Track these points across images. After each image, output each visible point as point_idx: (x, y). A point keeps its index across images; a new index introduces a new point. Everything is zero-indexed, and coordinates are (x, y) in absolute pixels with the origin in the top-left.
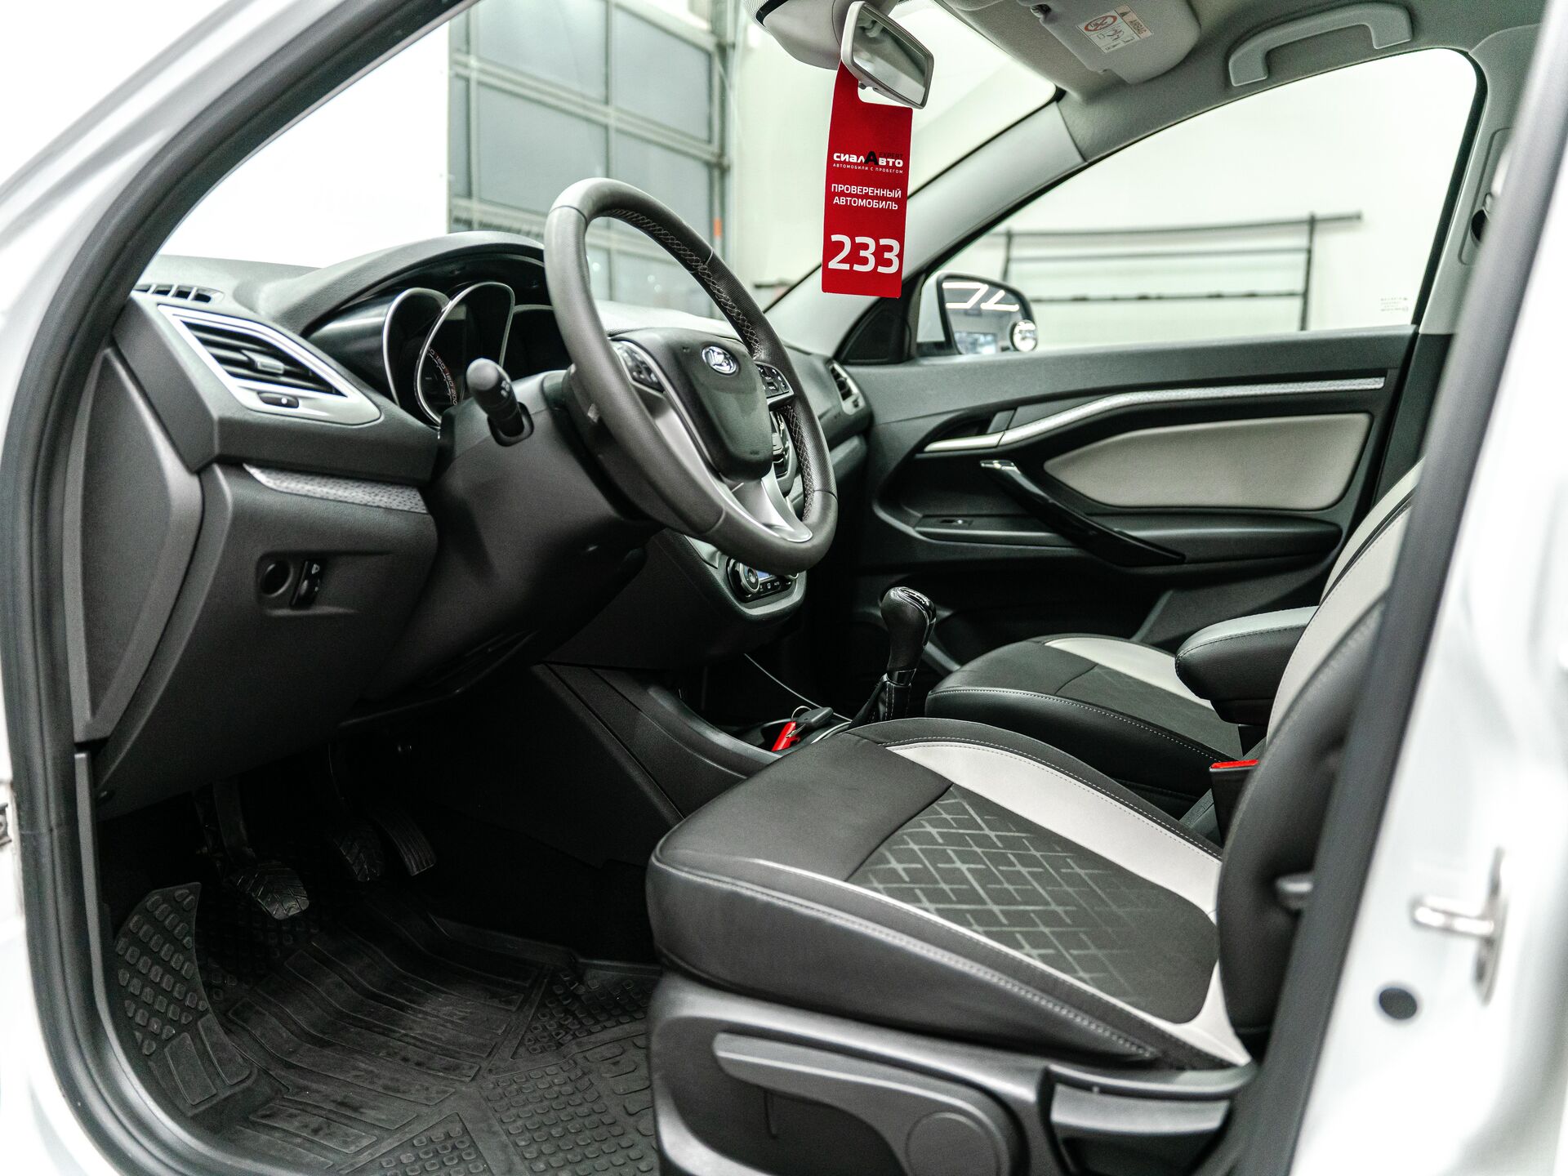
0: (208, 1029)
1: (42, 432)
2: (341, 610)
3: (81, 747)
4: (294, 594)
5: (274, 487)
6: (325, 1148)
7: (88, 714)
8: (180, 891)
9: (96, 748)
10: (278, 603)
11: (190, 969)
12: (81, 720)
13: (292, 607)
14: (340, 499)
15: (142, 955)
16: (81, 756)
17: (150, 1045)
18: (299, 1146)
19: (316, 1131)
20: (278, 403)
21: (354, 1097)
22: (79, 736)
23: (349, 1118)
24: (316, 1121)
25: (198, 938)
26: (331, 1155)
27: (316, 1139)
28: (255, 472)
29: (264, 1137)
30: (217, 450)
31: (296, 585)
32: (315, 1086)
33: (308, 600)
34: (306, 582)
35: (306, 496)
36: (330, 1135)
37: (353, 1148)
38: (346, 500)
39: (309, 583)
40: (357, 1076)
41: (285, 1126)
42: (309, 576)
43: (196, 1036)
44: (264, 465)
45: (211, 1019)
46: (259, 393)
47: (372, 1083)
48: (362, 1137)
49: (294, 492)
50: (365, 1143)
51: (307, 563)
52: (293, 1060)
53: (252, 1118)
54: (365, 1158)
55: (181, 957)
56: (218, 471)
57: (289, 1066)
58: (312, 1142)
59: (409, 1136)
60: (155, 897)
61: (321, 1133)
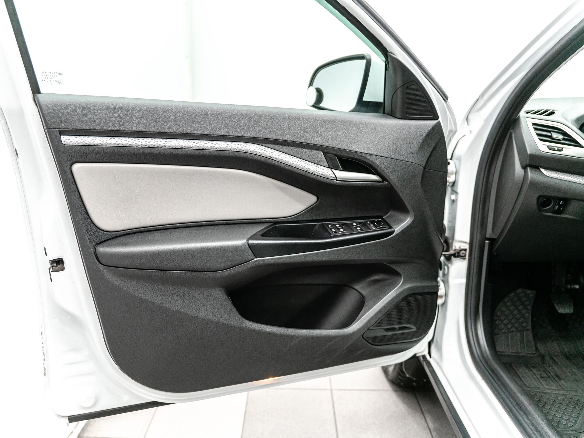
0: (527, 335)
1: (490, 152)
2: (573, 217)
3: (488, 239)
4: (553, 209)
5: (548, 175)
6: (541, 383)
7: (491, 231)
8: (529, 292)
9: (492, 241)
10: (547, 211)
11: (528, 315)
12: (489, 233)
13: (553, 213)
14: (575, 182)
15: (512, 305)
16: (487, 241)
17: (505, 330)
18: (534, 378)
19: (542, 377)
20: (554, 150)
21: (562, 376)
22: (488, 236)
23: (555, 380)
24: (544, 375)
25: (533, 308)
26: (540, 385)
27: (540, 379)
28: (543, 170)
29: (527, 371)
30: (528, 163)
31: (554, 207)
32: (554, 367)
33: (559, 212)
34: (557, 206)
35: (560, 179)
36: (545, 380)
37: (548, 387)
38: (577, 182)
39: (558, 206)
40: (569, 372)
41: (535, 371)
42: (559, 204)
43: (522, 335)
44: (546, 168)
45: (530, 333)
46: (548, 146)
47: (572, 375)
48: (554, 386)
49: (556, 178)
50: (553, 388)
51: (558, 200)
52: (555, 358)
53: (529, 365)
54: (549, 391)
55: (525, 311)
56: (529, 169)
57: (553, 359)
58: (539, 379)
59: (567, 394)
60: (520, 290)
61: (542, 379)
